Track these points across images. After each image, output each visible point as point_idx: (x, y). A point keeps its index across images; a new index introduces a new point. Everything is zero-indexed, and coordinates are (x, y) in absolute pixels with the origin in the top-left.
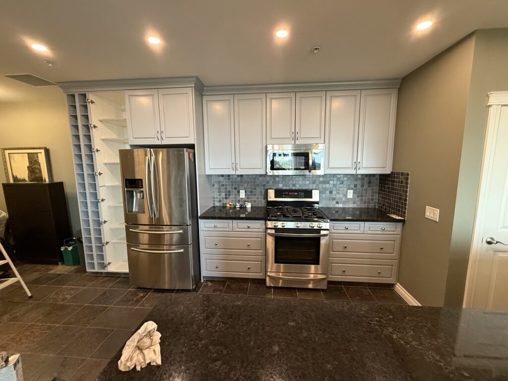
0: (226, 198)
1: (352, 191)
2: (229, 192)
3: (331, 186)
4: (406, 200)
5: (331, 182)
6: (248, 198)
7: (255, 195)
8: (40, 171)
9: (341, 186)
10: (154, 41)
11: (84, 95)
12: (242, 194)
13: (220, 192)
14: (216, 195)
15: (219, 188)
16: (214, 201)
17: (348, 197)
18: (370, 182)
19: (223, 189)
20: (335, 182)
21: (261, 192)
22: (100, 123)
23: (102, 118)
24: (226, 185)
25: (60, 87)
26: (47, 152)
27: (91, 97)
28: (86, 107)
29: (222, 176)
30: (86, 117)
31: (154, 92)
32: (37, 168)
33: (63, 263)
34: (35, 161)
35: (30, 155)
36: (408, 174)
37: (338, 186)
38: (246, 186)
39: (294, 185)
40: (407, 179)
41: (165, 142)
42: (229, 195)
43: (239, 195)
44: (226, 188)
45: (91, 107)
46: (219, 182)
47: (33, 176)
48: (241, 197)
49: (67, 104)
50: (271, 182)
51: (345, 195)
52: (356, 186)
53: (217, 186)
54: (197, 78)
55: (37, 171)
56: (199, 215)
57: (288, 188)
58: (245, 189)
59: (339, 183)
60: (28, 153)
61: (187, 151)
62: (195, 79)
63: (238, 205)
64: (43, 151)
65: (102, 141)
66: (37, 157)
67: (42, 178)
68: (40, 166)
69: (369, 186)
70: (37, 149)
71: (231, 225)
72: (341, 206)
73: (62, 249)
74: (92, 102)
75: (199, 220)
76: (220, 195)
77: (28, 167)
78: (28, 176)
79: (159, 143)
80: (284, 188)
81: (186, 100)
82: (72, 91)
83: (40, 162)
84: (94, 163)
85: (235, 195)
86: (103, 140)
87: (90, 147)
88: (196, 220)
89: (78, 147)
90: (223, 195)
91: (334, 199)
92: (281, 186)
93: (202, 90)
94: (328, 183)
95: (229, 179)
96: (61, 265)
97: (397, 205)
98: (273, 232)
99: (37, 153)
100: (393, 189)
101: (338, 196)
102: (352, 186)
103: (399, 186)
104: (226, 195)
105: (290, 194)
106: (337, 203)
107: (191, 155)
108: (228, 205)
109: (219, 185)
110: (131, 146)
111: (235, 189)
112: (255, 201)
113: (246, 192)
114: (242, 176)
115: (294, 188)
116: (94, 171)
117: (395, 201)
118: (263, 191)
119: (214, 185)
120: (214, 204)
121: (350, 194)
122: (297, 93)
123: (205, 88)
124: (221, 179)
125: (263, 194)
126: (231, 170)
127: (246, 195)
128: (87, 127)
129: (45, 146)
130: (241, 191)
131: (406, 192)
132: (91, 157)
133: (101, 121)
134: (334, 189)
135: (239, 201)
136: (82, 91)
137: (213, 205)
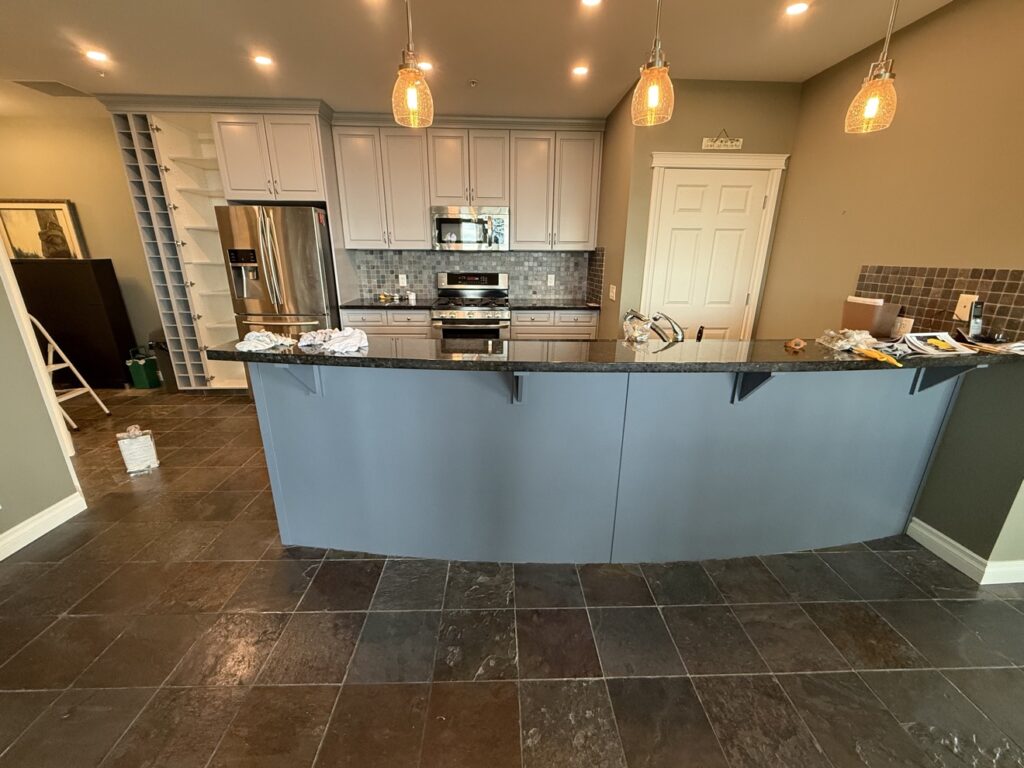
0: (379, 287)
1: (553, 276)
2: (383, 277)
3: (526, 269)
4: (601, 282)
5: (526, 264)
6: (412, 286)
7: (421, 282)
8: (64, 241)
9: (540, 268)
10: (263, 61)
11: (143, 119)
12: (403, 281)
13: (369, 277)
14: (364, 282)
15: (368, 272)
16: (361, 291)
17: (549, 284)
18: (576, 264)
19: (373, 272)
20: (531, 264)
21: (429, 277)
22: (172, 163)
23: (174, 156)
24: (378, 267)
25: (101, 102)
26: (72, 207)
27: (154, 120)
28: (148, 138)
29: (372, 252)
30: (151, 154)
31: (258, 119)
32: (58, 236)
33: (132, 385)
34: (52, 223)
35: (40, 212)
36: (604, 250)
37: (535, 269)
38: (407, 269)
39: (476, 268)
41: (280, 198)
42: (384, 282)
43: (398, 282)
44: (378, 272)
45: (155, 136)
46: (367, 262)
47: (52, 250)
48: (401, 285)
49: (116, 131)
50: (443, 263)
51: (546, 282)
52: (559, 269)
53: (363, 268)
54: (322, 102)
55: (59, 241)
56: (340, 304)
57: (467, 272)
58: (406, 272)
59: (536, 264)
60: (36, 210)
61: (315, 211)
62: (319, 103)
63: (397, 296)
64: (64, 207)
65: (178, 194)
66: (55, 216)
67: (70, 254)
68: (62, 232)
69: (576, 270)
70: (53, 202)
71: (384, 317)
72: (539, 296)
73: (129, 363)
74: (158, 129)
75: (340, 310)
76: (369, 282)
77: (39, 234)
78: (43, 251)
79: (272, 198)
80: (462, 272)
81: (307, 133)
82: (122, 110)
83: (61, 225)
84: (172, 227)
85: (393, 282)
86: (180, 191)
87: (162, 202)
88: (335, 311)
89: (144, 202)
90: (374, 282)
91: (530, 287)
92: (457, 269)
93: (329, 118)
94: (522, 265)
95: (382, 258)
96: (130, 388)
97: (597, 291)
98: (440, 324)
99: (54, 210)
101: (535, 283)
102: (554, 270)
103: (599, 267)
104: (378, 282)
105: (469, 279)
106: (535, 293)
107: (322, 217)
108: (382, 297)
109: (368, 267)
110: (229, 201)
111: (392, 272)
112: (421, 291)
113: (407, 277)
114: (400, 252)
115: (476, 272)
116: (173, 240)
118: (433, 276)
119: (359, 267)
120: (362, 295)
121: (551, 281)
122: (471, 132)
123: (335, 115)
124: (370, 257)
125: (433, 280)
126: (382, 242)
127: (408, 282)
128: (155, 170)
129: (67, 198)
130: (400, 276)
132: (166, 218)
133: (173, 160)
134: (531, 273)
135: (398, 291)
136: (141, 110)
137: (360, 297)
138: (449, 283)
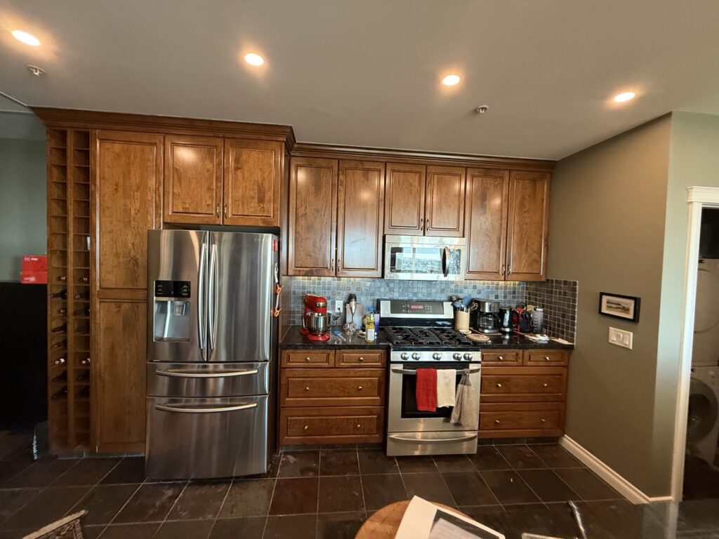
4: (573, 318)
12: (339, 307)
14: (298, 308)
16: (293, 317)
18: (514, 293)
36: (575, 283)
39: (415, 294)
40: (575, 290)
43: (334, 307)
48: (338, 311)
50: (382, 290)
52: (497, 296)
53: (298, 294)
54: (291, 129)
56: (280, 342)
57: (407, 298)
62: (288, 130)
69: (513, 297)
71: (332, 357)
75: (280, 349)
79: (219, 223)
80: (402, 298)
92: (396, 296)
93: (291, 148)
95: (319, 284)
97: (559, 325)
98: (402, 367)
100: (551, 302)
103: (560, 299)
105: (412, 306)
109: (303, 293)
111: (329, 298)
115: (415, 298)
117: (555, 319)
118: (373, 303)
119: (294, 293)
120: (294, 322)
123: (296, 146)
124: (307, 283)
125: (374, 306)
130: (337, 302)
131: (574, 307)
138: (392, 312)
